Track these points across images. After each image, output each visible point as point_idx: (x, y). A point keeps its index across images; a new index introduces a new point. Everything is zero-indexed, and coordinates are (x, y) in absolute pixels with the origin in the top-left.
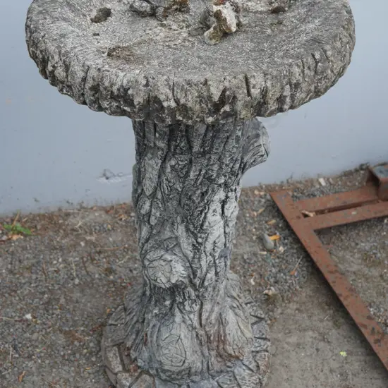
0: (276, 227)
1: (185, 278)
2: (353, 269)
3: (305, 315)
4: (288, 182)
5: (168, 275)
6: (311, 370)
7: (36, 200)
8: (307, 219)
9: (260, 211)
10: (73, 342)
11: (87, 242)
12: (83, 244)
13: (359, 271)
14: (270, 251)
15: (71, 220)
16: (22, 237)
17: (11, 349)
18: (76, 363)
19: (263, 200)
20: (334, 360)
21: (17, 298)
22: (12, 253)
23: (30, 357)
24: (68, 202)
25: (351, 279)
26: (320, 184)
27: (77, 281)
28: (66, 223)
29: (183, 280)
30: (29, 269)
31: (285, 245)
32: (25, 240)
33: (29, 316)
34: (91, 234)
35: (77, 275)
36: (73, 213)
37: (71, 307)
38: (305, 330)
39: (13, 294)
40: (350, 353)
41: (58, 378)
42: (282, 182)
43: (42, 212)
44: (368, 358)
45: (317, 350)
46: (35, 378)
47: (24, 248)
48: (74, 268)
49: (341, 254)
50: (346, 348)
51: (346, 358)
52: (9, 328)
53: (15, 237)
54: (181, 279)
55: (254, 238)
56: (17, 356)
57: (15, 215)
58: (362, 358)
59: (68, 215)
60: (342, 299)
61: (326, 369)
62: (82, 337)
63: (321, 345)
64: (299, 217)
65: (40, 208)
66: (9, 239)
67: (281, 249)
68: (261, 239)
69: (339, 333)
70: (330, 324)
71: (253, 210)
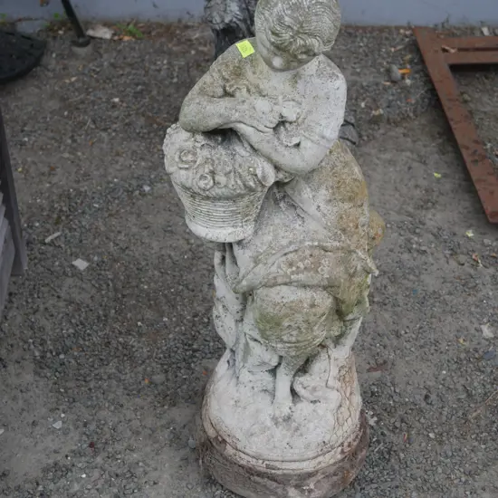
0: (411, 62)
1: (240, 20)
2: (486, 110)
3: (409, 140)
4: (443, 27)
5: (222, 13)
6: (395, 182)
7: (155, 6)
8: (446, 53)
9: (399, 47)
10: (151, 125)
11: (198, 52)
12: (193, 52)
13: (492, 111)
14: (394, 82)
15: (189, 32)
16: (133, 40)
17: (90, 120)
18: (149, 141)
19: (407, 40)
20: (424, 178)
21: (111, 85)
22: (120, 51)
23: (105, 130)
24: (188, 13)
25: (478, 117)
26: (482, 32)
27: (175, 80)
28: (183, 34)
29: (238, 22)
30: (131, 65)
31: (414, 78)
32: (135, 43)
33: (117, 100)
34: (205, 45)
35: (177, 76)
36: (193, 27)
37: (161, 98)
38: (402, 151)
39: (108, 81)
40: (445, 176)
41: (126, 149)
42: (436, 26)
43: (161, 20)
44: (464, 183)
45: (410, 168)
46: (104, 146)
47: (133, 49)
48: (177, 70)
49: (477, 96)
50: (443, 171)
51: (438, 179)
52: (94, 106)
53: (126, 38)
54: (234, 20)
55: (382, 70)
56: (93, 127)
57: (133, 19)
58: (457, 182)
59: (187, 27)
60: (451, 123)
61: (412, 183)
62: (162, 122)
63: (415, 165)
64: (436, 51)
65: (158, 16)
66: (120, 39)
67: (408, 82)
68: (388, 71)
69: (441, 159)
70: (435, 149)
71: (391, 47)
